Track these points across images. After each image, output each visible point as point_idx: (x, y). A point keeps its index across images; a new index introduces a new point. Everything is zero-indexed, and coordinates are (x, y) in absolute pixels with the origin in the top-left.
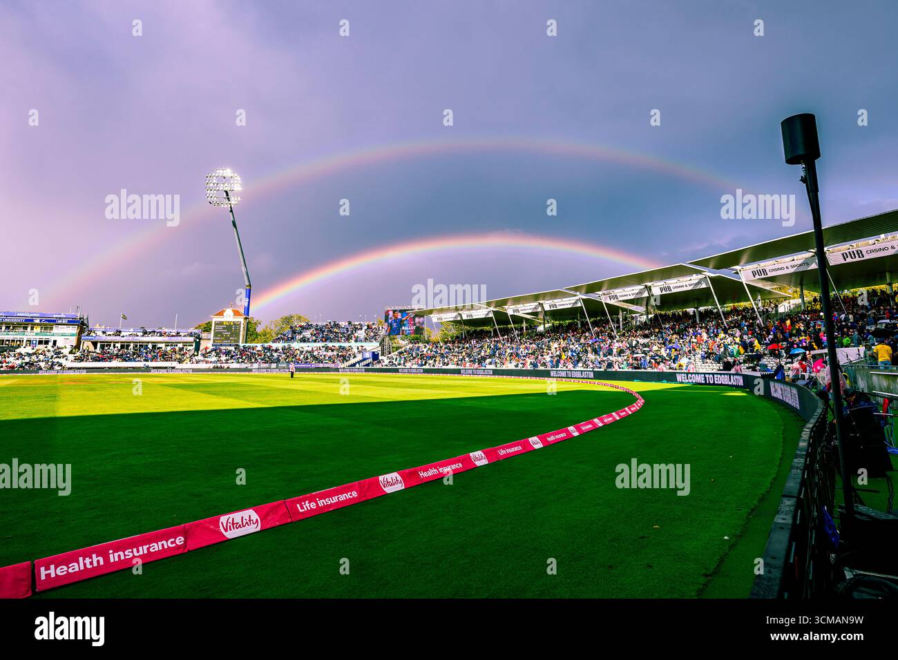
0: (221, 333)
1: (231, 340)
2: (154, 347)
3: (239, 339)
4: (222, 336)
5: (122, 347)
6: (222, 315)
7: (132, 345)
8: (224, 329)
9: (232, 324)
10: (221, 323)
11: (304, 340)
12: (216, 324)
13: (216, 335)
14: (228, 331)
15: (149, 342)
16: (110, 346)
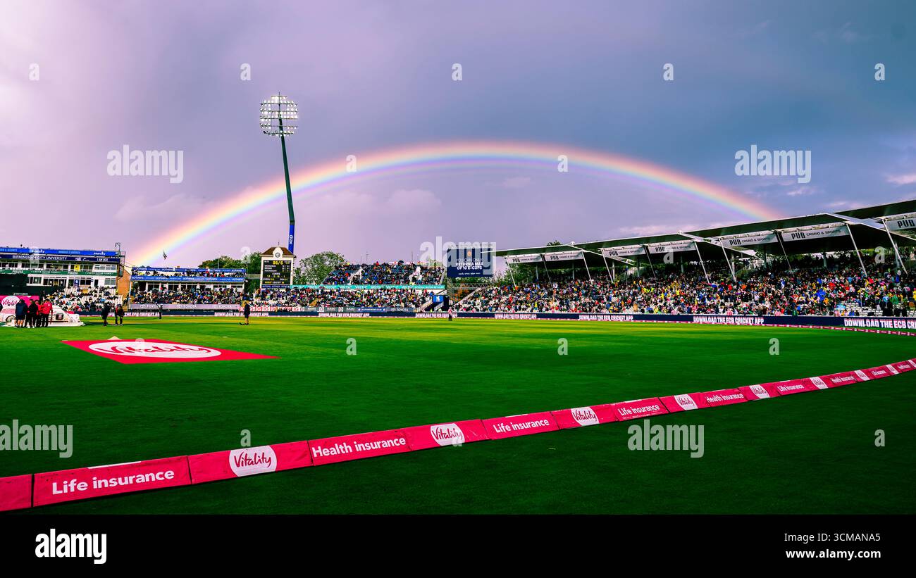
0: (270, 274)
1: (282, 281)
2: (202, 288)
3: (289, 280)
4: (272, 276)
5: (170, 287)
6: (272, 254)
7: (180, 286)
8: (273, 269)
9: (281, 263)
10: (271, 262)
11: (356, 282)
12: (265, 264)
13: (265, 275)
14: (278, 272)
15: (197, 283)
16: (157, 287)
